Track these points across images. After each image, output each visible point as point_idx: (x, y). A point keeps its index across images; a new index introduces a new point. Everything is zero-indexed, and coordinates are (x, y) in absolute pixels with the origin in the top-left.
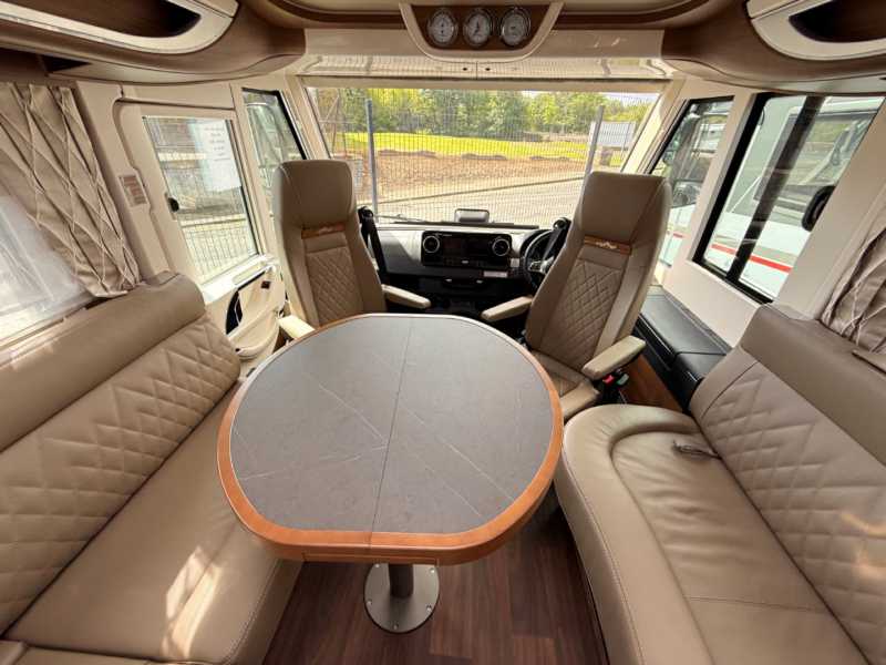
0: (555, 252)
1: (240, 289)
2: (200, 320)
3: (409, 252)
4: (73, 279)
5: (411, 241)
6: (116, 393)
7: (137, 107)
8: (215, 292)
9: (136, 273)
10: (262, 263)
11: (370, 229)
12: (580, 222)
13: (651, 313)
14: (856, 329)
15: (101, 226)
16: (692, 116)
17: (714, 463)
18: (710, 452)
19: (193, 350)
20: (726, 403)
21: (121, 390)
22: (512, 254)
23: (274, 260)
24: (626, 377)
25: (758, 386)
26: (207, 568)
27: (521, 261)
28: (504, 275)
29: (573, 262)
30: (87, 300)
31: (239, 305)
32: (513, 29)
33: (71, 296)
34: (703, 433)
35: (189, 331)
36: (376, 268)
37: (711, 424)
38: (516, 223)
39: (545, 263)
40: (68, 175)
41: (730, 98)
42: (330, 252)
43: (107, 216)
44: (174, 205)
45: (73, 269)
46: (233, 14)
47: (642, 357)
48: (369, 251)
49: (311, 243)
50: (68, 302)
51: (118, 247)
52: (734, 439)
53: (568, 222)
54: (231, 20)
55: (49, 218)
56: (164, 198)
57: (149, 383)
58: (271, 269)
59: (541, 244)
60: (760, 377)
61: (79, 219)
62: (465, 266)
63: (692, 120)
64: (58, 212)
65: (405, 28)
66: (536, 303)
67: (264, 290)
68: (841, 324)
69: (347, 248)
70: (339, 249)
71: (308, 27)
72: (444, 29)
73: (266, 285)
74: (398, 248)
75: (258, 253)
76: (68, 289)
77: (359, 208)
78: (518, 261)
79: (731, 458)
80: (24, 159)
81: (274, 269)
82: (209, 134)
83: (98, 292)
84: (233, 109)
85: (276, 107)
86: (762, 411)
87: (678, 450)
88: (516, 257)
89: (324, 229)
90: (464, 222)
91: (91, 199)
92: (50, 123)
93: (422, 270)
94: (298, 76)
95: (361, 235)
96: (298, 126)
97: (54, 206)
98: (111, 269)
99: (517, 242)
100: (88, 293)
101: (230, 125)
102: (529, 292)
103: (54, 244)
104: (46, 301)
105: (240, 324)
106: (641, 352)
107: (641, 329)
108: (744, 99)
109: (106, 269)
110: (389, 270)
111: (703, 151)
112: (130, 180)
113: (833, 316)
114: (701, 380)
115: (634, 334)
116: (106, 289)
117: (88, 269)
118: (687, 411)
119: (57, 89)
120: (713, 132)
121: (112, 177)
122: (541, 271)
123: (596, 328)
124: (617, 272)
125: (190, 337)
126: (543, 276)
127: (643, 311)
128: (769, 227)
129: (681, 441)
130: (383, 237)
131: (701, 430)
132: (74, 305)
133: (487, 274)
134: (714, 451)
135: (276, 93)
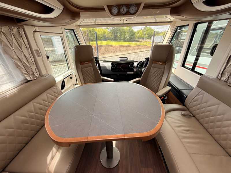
0: (146, 66)
1: (65, 78)
2: (55, 86)
3: (108, 68)
4: (22, 75)
5: (108, 65)
6: (33, 104)
7: (39, 33)
8: (59, 79)
9: (38, 75)
10: (70, 72)
11: (98, 62)
12: (152, 58)
13: (172, 80)
14: (228, 79)
15: (30, 62)
16: (178, 30)
17: (193, 118)
18: (191, 115)
19: (53, 93)
20: (194, 101)
21: (35, 104)
22: (134, 67)
23: (73, 71)
24: (167, 97)
25: (203, 96)
26: (58, 150)
27: (137, 69)
28: (133, 73)
29: (151, 68)
30: (26, 81)
31: (64, 83)
32: (132, 9)
33: (22, 80)
34: (189, 110)
35: (52, 89)
36: (100, 73)
37: (191, 108)
38: (135, 60)
39: (143, 69)
40: (21, 49)
41: (188, 25)
42: (88, 68)
43: (31, 59)
44: (48, 57)
45: (22, 73)
46: (62, 9)
47: (170, 92)
48: (98, 68)
49: (83, 66)
50: (21, 81)
51: (34, 68)
52: (198, 111)
53: (149, 58)
54: (62, 11)
55: (17, 60)
56: (45, 55)
57: (42, 102)
58: (72, 74)
59: (142, 64)
60: (203, 94)
61: (24, 60)
62: (122, 71)
63: (178, 32)
64: (19, 58)
65: (105, 11)
66: (141, 79)
67: (71, 79)
68: (224, 79)
69: (92, 67)
70: (90, 68)
71: (81, 12)
72: (115, 10)
73: (71, 78)
74: (105, 67)
75: (69, 70)
76: (21, 78)
77: (95, 57)
78: (136, 69)
79: (197, 116)
80: (11, 45)
81: (73, 74)
82: (56, 40)
83: (29, 79)
84: (62, 34)
85: (73, 34)
86: (205, 103)
87: (183, 115)
88: (135, 68)
89: (86, 63)
90: (121, 60)
91: (27, 55)
92: (17, 36)
93: (112, 73)
94: (78, 25)
95: (95, 64)
96: (78, 38)
97: (18, 56)
98: (32, 73)
99: (136, 64)
100: (26, 79)
101: (61, 37)
102: (140, 77)
103: (18, 66)
104: (15, 81)
105: (65, 88)
106: (170, 90)
107: (170, 84)
108: (192, 25)
109: (31, 73)
110: (103, 73)
111: (182, 40)
112: (37, 51)
113: (221, 77)
114: (187, 96)
115: (168, 86)
116: (31, 78)
117: (26, 73)
118: (184, 105)
119: (19, 28)
120: (184, 35)
121: (32, 50)
122: (142, 71)
123: (158, 85)
124: (162, 70)
125: (52, 90)
126: (143, 72)
127: (170, 80)
128: (201, 58)
129: (183, 112)
130: (101, 65)
131: (188, 110)
132: (23, 82)
133: (128, 73)
134: (193, 115)
135: (73, 30)
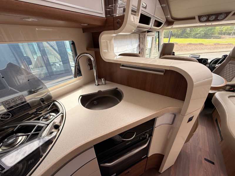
0: (220, 63)
12: (231, 55)
22: (207, 63)
27: (210, 65)
29: (227, 64)
32: (221, 17)
39: (217, 65)
46: (165, 22)
53: (227, 55)
59: (216, 61)
65: (195, 19)
71: (175, 21)
72: (204, 19)
77: (173, 52)
84: (154, 35)
94: (164, 29)
96: (160, 37)
99: (210, 60)
101: (153, 38)
122: (215, 67)
135: (159, 32)
